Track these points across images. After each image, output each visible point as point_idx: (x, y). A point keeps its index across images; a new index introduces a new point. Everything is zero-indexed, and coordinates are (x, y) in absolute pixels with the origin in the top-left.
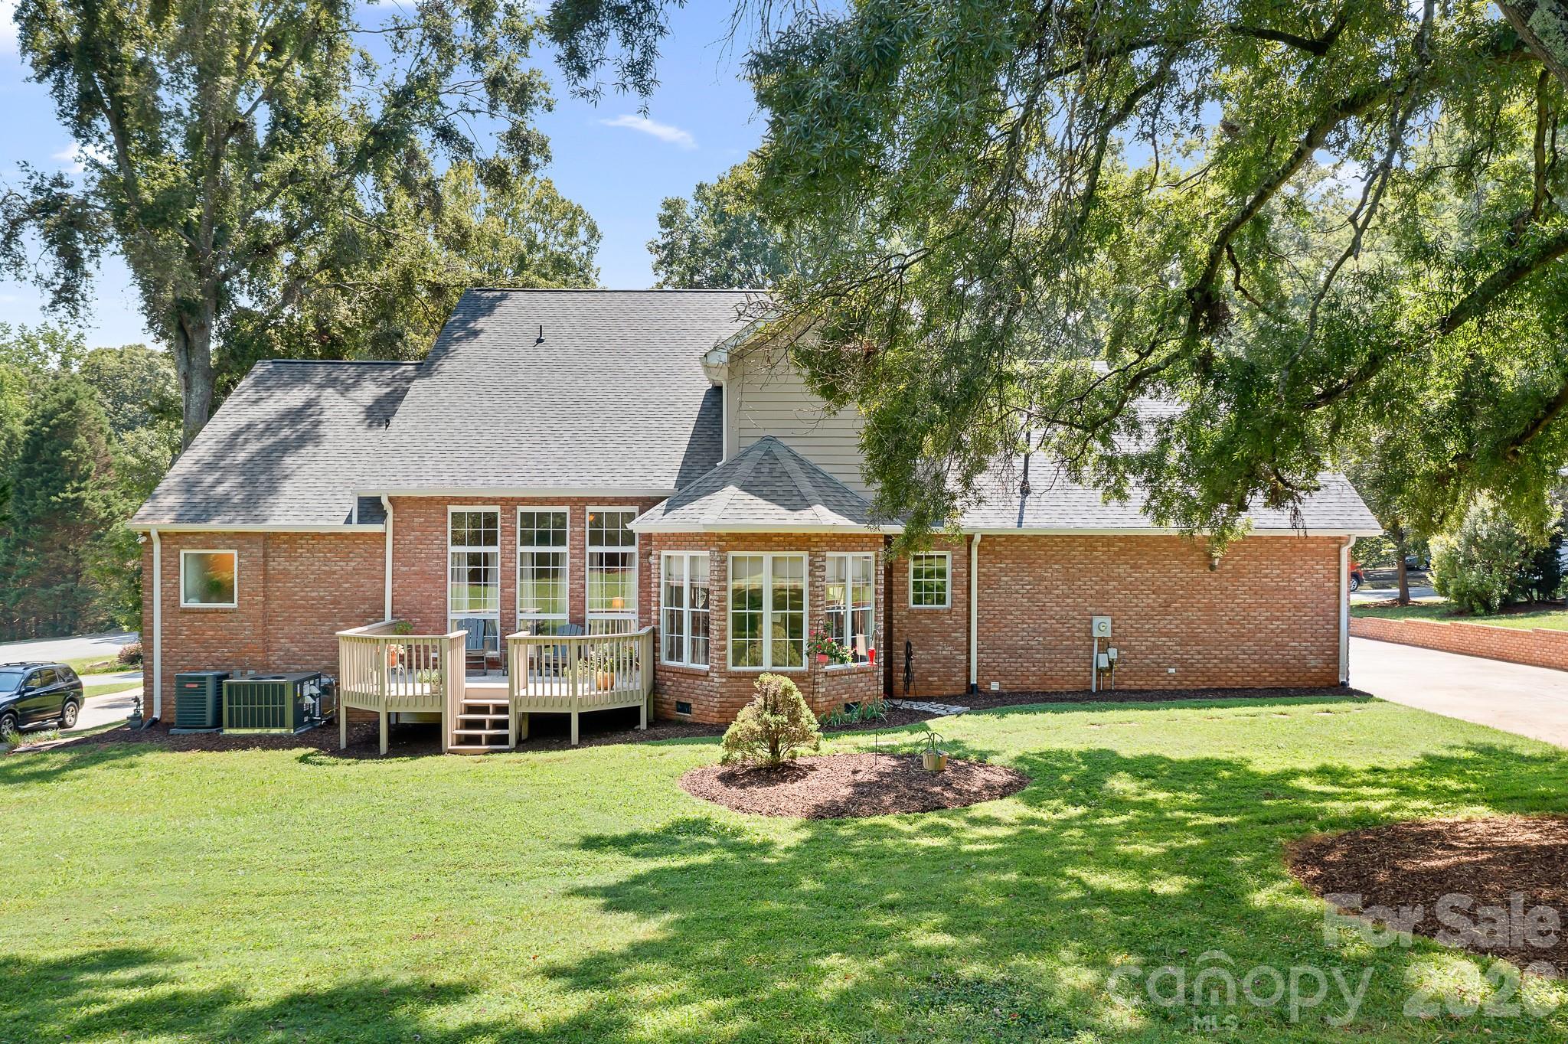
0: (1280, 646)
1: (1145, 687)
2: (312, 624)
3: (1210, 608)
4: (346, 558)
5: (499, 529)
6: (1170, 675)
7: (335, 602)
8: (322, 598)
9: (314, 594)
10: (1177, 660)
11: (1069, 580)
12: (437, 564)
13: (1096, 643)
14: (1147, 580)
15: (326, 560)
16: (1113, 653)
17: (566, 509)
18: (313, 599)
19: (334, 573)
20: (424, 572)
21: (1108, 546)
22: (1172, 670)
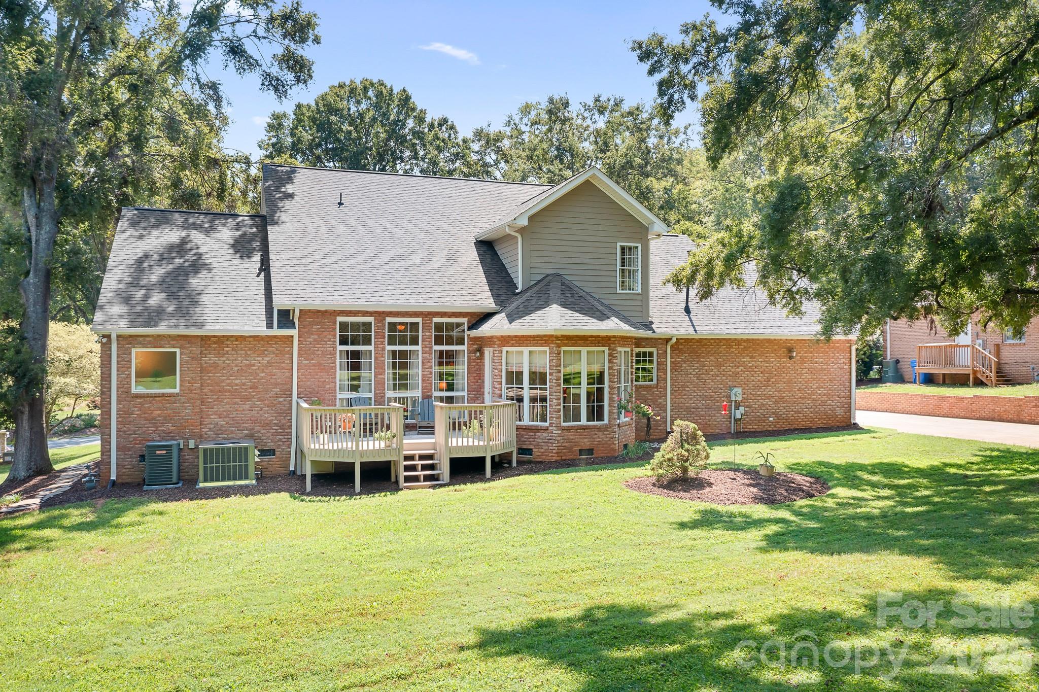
0: (823, 403)
1: (758, 430)
2: (235, 403)
3: (790, 381)
4: (262, 354)
5: (373, 334)
6: (770, 422)
7: (254, 387)
8: (244, 384)
9: (237, 382)
10: (773, 413)
11: (719, 366)
12: (330, 359)
13: (733, 404)
14: (758, 365)
15: (247, 355)
16: (742, 410)
17: (419, 320)
18: (237, 385)
19: (253, 365)
20: (320, 364)
21: (738, 345)
22: (771, 419)
